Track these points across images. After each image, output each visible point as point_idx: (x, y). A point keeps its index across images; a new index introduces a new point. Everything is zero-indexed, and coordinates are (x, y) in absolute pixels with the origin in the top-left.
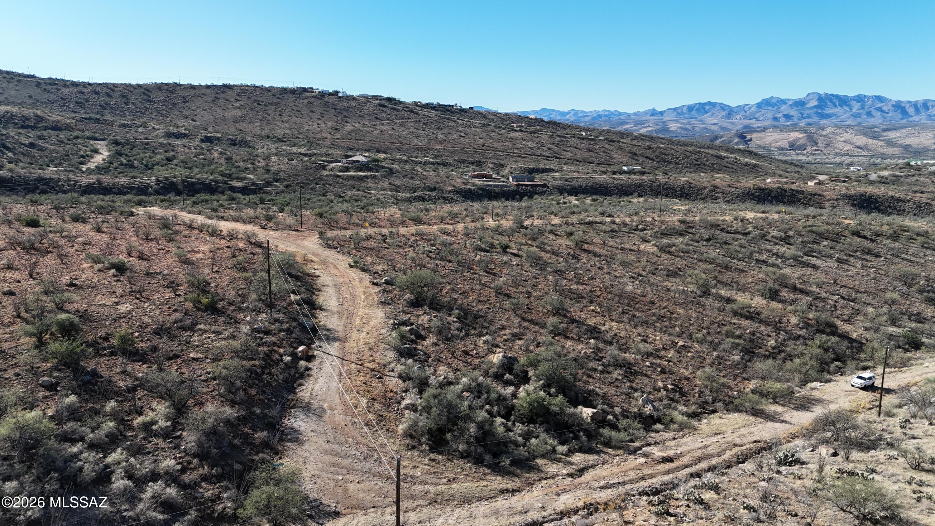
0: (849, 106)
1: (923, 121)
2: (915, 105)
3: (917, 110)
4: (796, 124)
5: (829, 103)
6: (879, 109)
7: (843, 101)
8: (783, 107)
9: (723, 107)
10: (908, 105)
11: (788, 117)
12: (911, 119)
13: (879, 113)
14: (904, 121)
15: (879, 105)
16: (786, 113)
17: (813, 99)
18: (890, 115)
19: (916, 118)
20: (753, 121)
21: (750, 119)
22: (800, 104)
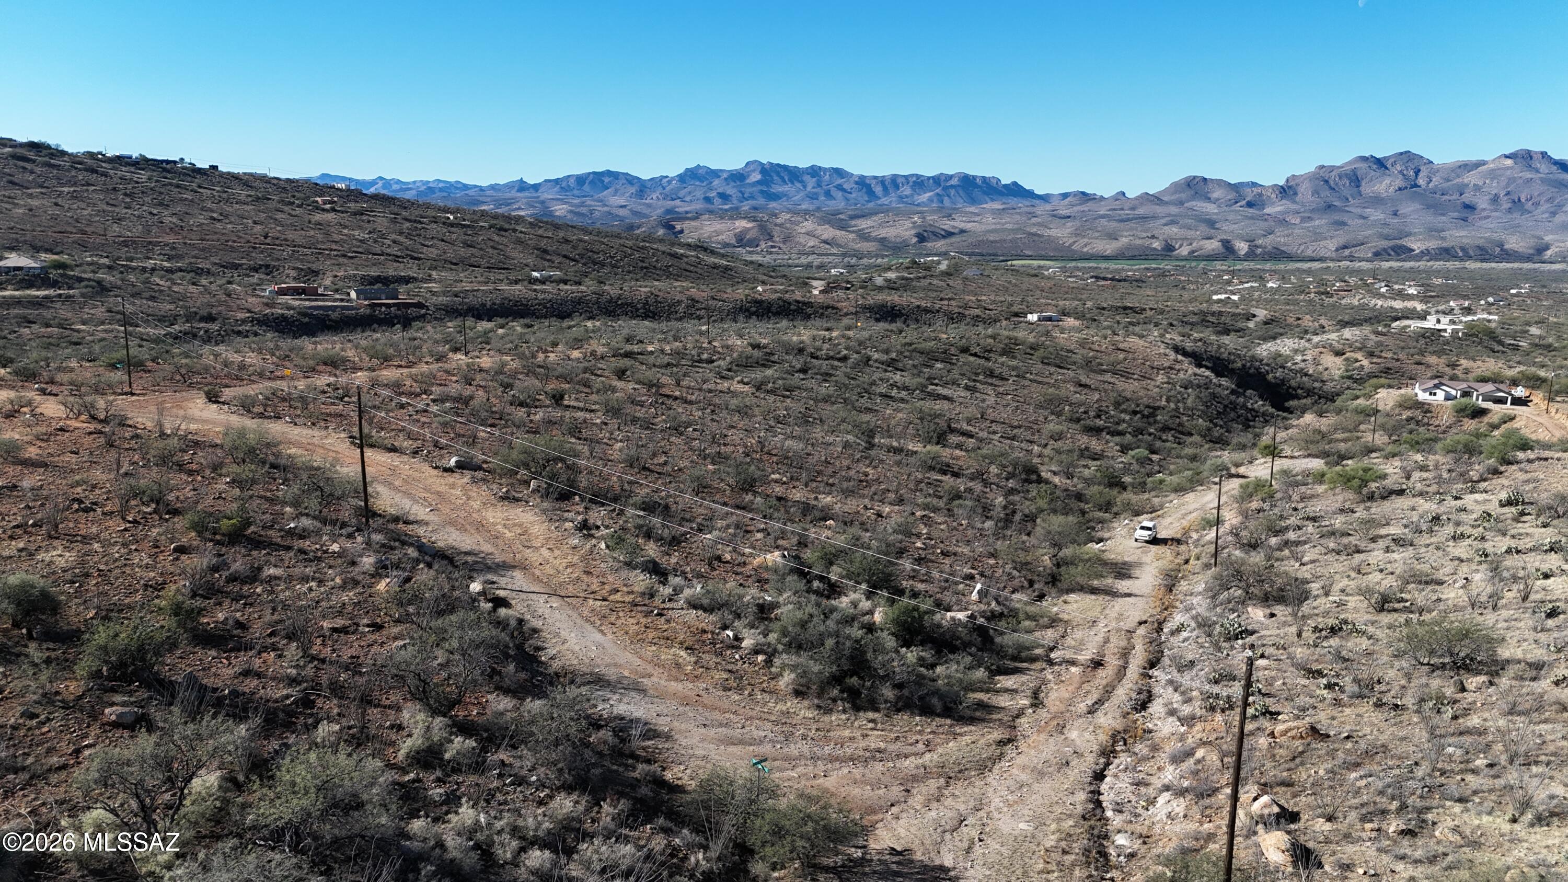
0: (802, 182)
1: (894, 205)
2: (882, 181)
3: (885, 189)
4: (737, 208)
5: (775, 178)
6: (840, 188)
7: (792, 174)
8: (716, 182)
9: (630, 180)
10: (874, 182)
11: (724, 197)
12: (879, 202)
13: (840, 193)
14: (871, 205)
15: (840, 181)
16: (720, 190)
17: (754, 171)
18: (854, 195)
19: (885, 200)
20: (678, 202)
21: (673, 199)
22: (737, 177)
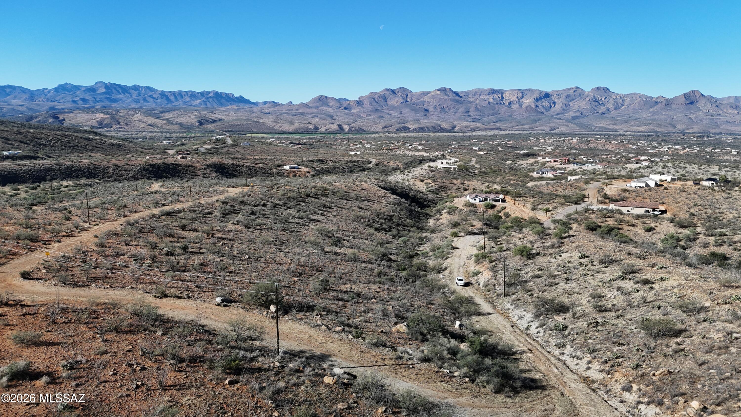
0: (129, 93)
1: (181, 106)
2: (174, 94)
3: (176, 97)
5: (114, 91)
6: (151, 96)
7: (124, 89)
8: (78, 92)
10: (169, 94)
12: (173, 104)
13: (152, 100)
14: (169, 106)
15: (151, 93)
17: (101, 87)
18: (159, 101)
